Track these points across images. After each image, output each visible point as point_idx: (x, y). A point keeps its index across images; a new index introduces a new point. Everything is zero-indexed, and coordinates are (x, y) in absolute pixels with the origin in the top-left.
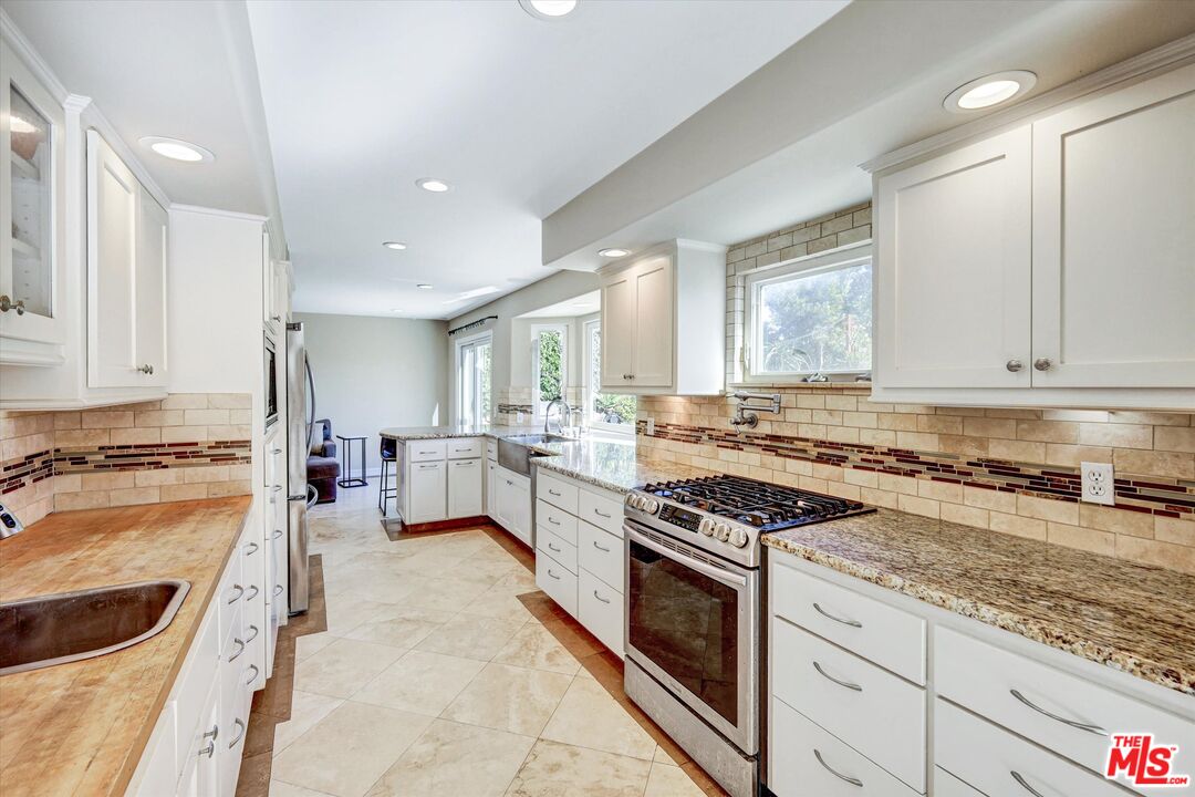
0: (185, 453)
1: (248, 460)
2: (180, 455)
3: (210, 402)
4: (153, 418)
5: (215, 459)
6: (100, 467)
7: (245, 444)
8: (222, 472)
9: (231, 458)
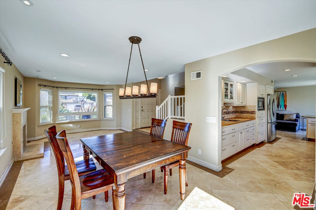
0: (248, 112)
1: (255, 114)
2: (247, 112)
3: (251, 106)
4: (245, 108)
5: (251, 113)
6: (240, 113)
7: (255, 112)
8: (252, 115)
9: (253, 113)
